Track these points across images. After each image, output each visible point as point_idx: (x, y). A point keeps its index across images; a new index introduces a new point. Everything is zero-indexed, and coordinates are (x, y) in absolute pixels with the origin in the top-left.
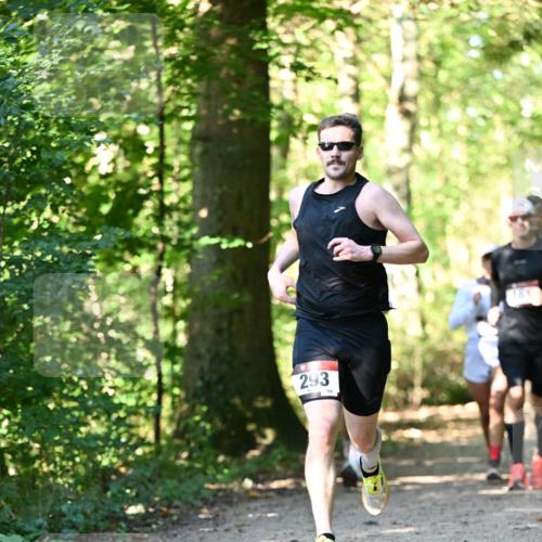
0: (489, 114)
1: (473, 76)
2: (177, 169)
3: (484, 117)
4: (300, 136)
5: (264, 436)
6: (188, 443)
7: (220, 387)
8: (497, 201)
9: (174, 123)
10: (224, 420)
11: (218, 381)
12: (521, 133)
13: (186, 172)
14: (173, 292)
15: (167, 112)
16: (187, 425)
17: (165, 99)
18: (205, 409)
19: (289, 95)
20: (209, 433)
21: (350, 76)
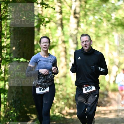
0: (102, 18)
1: (97, 6)
2: (6, 35)
3: (100, 19)
4: (44, 25)
5: (32, 117)
6: (9, 119)
7: (19, 102)
8: (104, 45)
9: (5, 21)
10: (20, 112)
11: (18, 100)
12: (111, 24)
13: (8, 36)
14: (4, 73)
15: (2, 17)
16: (9, 114)
17: (2, 13)
18: (14, 109)
19: (40, 12)
20: (15, 116)
21: (59, 6)
